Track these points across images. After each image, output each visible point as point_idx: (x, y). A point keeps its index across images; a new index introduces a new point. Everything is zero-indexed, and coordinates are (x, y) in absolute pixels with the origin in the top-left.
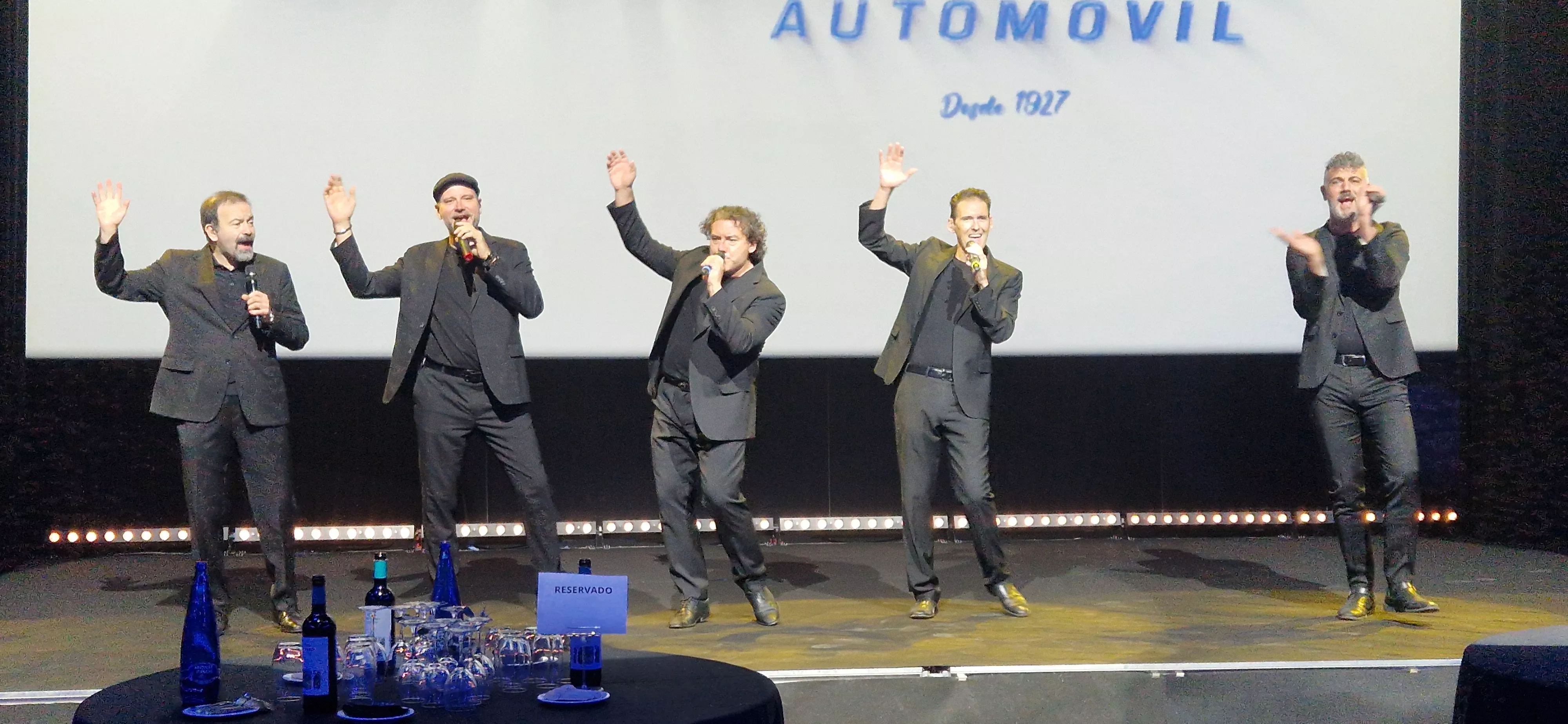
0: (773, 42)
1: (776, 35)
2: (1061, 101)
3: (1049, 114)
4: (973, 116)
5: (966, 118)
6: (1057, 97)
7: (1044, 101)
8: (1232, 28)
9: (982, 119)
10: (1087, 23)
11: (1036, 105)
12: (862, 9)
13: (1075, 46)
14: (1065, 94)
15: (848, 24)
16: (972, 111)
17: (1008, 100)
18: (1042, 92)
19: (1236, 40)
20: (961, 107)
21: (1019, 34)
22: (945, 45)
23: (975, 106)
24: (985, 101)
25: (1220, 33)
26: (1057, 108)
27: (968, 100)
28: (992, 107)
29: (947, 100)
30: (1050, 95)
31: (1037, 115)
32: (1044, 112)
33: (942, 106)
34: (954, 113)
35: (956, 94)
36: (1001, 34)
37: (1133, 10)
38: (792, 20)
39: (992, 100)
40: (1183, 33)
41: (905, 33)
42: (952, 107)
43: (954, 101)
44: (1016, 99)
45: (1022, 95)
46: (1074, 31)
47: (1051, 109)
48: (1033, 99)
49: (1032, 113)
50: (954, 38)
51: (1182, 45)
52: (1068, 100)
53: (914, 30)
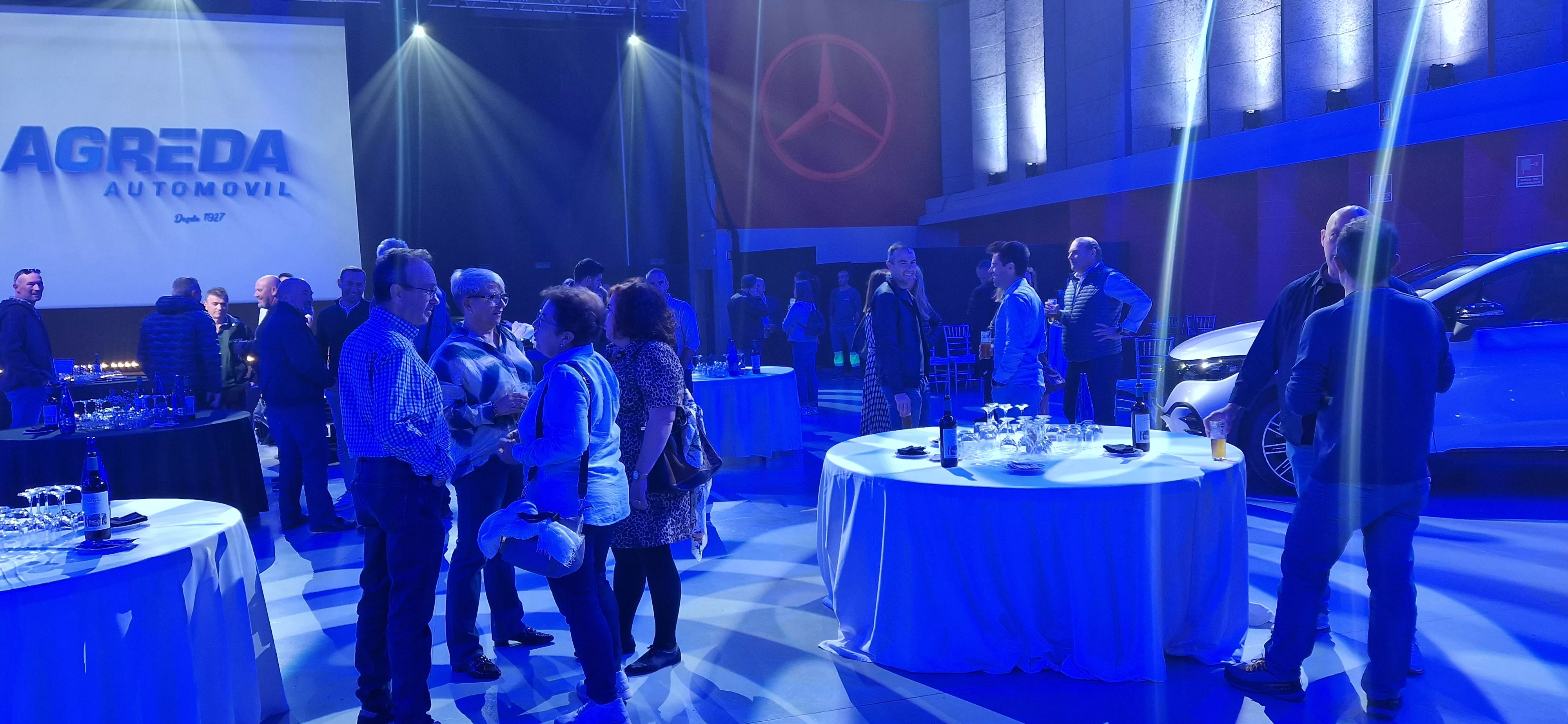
0: (105, 198)
1: (106, 195)
2: (222, 217)
3: (217, 221)
4: (187, 222)
5: (184, 223)
6: (220, 215)
7: (215, 217)
8: (286, 191)
9: (191, 223)
10: (230, 189)
11: (212, 218)
12: (141, 184)
13: (226, 198)
14: (224, 214)
15: (136, 190)
16: (188, 220)
17: (202, 217)
18: (214, 213)
19: (288, 195)
20: (183, 219)
21: (204, 194)
22: (175, 198)
23: (188, 218)
24: (192, 216)
25: (282, 193)
26: (221, 219)
27: (185, 216)
28: (195, 219)
29: (177, 217)
30: (217, 214)
31: (213, 222)
32: (216, 221)
33: (175, 219)
34: (179, 222)
35: (181, 215)
36: (197, 194)
37: (248, 185)
38: (112, 189)
39: (195, 216)
40: (268, 192)
41: (158, 194)
42: (179, 219)
43: (179, 216)
44: (204, 216)
45: (207, 215)
46: (225, 192)
47: (218, 219)
48: (211, 216)
49: (210, 221)
50: (180, 195)
51: (267, 197)
52: (225, 217)
53: (161, 193)
